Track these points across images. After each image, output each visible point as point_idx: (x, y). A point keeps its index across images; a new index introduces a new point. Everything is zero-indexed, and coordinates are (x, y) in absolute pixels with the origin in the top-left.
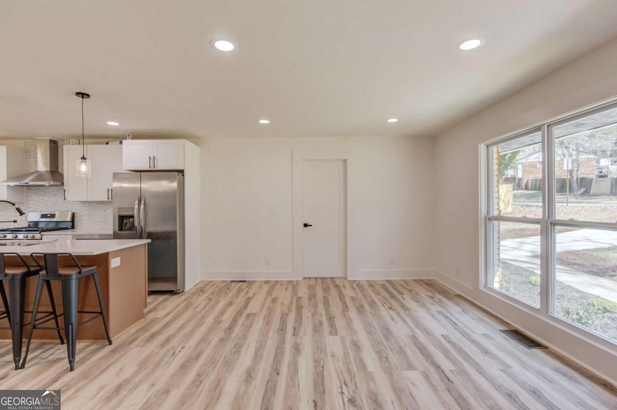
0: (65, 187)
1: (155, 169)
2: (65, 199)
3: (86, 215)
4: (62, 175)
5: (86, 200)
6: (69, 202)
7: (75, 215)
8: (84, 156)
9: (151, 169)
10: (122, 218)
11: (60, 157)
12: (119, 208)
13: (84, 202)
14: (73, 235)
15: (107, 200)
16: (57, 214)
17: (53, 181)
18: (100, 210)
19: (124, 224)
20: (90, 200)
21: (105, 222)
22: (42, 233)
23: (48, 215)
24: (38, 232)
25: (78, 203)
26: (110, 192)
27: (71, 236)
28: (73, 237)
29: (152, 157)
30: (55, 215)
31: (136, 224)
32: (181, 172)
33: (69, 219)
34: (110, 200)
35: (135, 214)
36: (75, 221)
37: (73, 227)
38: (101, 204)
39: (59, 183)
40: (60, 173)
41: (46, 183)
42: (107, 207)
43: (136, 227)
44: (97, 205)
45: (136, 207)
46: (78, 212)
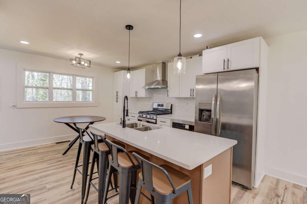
0: (168, 89)
1: (229, 70)
2: (168, 96)
3: (178, 106)
4: (167, 82)
5: (178, 97)
6: (170, 97)
7: (173, 105)
8: (180, 53)
9: (225, 70)
10: (201, 111)
11: (166, 72)
12: (199, 103)
13: (177, 98)
14: (171, 119)
15: (190, 97)
16: (165, 104)
17: (163, 85)
18: (185, 103)
19: (202, 115)
20: (181, 96)
21: (188, 111)
22: (157, 116)
23: (161, 105)
24: (155, 115)
25: (174, 98)
26: (192, 91)
27: (170, 120)
28: (171, 120)
29: (226, 60)
30: (163, 105)
31: (213, 116)
32: (257, 69)
33: (169, 108)
34: (192, 96)
35: (212, 109)
36: (173, 109)
37: (171, 113)
38: (186, 99)
39: (165, 86)
40: (166, 81)
41: (160, 87)
42: (189, 101)
43: (213, 119)
44: (183, 100)
45: (213, 102)
46: (174, 104)
